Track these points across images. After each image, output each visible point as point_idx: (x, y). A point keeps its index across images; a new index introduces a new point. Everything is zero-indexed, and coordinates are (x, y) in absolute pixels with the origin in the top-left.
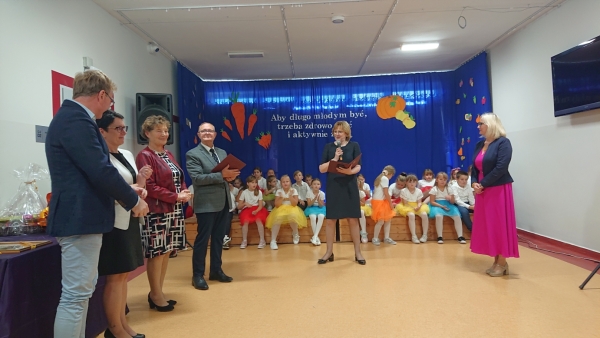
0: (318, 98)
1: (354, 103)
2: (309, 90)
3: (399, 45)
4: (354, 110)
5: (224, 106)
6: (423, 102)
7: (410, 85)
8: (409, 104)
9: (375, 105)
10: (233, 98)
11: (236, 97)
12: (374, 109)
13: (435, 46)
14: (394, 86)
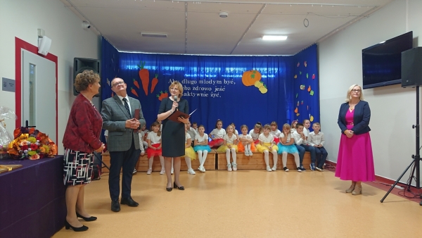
0: (202, 69)
1: (227, 74)
2: (196, 63)
3: (261, 36)
4: (227, 79)
5: (134, 71)
6: (273, 76)
7: (265, 64)
8: (264, 76)
9: (241, 76)
10: (141, 65)
12: (240, 79)
13: (284, 38)
14: (254, 64)
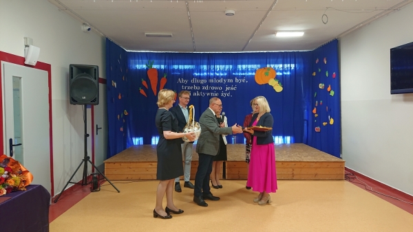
0: (212, 67)
1: (238, 72)
2: (206, 61)
3: (274, 32)
4: (238, 77)
5: (142, 71)
6: (288, 73)
7: (280, 60)
8: (279, 74)
9: (254, 74)
10: (149, 65)
11: (151, 64)
12: (253, 77)
13: (301, 34)
14: (268, 60)
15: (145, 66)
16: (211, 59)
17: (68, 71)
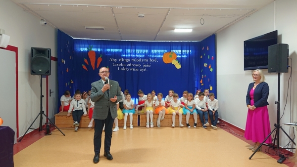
0: (134, 51)
1: (152, 54)
2: (130, 47)
3: (173, 29)
4: (152, 58)
5: (84, 52)
6: (185, 56)
7: (179, 47)
8: (179, 56)
9: (162, 56)
10: (90, 48)
12: (162, 58)
13: (190, 31)
14: (172, 47)
15: (86, 49)
16: (133, 45)
17: (30, 52)
